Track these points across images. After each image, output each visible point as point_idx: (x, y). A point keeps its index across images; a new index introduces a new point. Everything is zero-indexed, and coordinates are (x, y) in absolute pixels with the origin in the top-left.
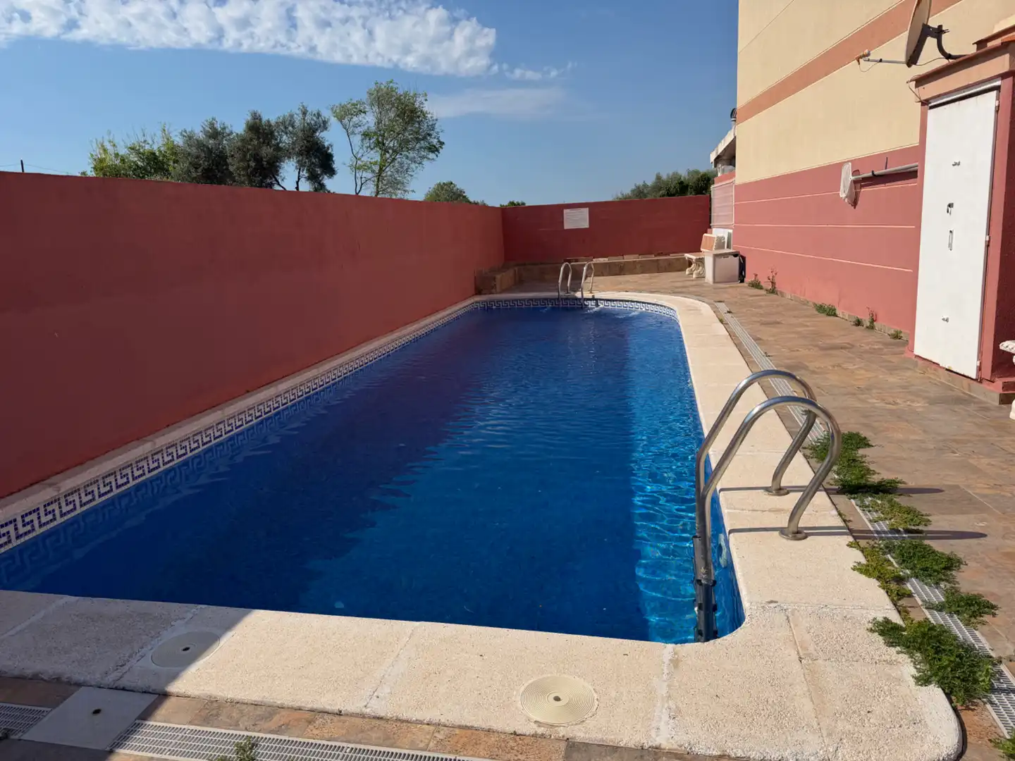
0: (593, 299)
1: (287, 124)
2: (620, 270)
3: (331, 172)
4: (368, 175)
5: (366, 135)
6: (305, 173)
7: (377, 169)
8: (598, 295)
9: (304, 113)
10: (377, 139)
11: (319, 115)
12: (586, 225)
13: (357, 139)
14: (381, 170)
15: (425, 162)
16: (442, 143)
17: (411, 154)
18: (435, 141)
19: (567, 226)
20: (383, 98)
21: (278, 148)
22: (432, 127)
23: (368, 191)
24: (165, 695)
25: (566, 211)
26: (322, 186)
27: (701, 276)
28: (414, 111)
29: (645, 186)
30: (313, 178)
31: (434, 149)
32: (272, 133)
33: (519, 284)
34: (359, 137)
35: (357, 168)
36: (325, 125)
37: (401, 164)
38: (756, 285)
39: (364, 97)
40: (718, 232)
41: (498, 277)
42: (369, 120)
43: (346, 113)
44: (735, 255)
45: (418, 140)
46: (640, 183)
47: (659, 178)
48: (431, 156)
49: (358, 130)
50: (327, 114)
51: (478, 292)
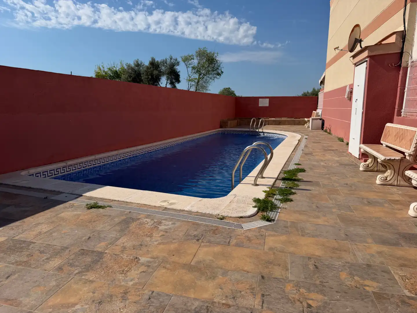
0: (262, 132)
1: (164, 62)
2: (279, 123)
3: (178, 81)
4: (193, 83)
5: (193, 68)
6: (169, 81)
7: (196, 81)
8: (264, 131)
9: (171, 59)
10: (197, 70)
11: (176, 60)
12: (267, 105)
13: (190, 69)
14: (198, 82)
15: (216, 79)
16: (222, 72)
17: (210, 76)
18: (220, 71)
19: (260, 105)
20: (202, 54)
21: (160, 72)
22: (219, 66)
23: (193, 89)
24: (82, 196)
25: (260, 99)
26: (175, 86)
27: (309, 127)
28: (213, 59)
29: (308, 93)
30: (172, 83)
31: (219, 74)
32: (158, 66)
33: (239, 125)
34: (191, 69)
35: (190, 80)
36: (178, 64)
37: (206, 79)
38: (326, 131)
39: (194, 53)
40: (319, 111)
41: (229, 122)
42: (195, 62)
43: (186, 59)
44: (320, 119)
45: (213, 71)
46: (306, 91)
47: (314, 90)
48: (218, 77)
49: (190, 66)
50: (179, 59)
51: (221, 127)
